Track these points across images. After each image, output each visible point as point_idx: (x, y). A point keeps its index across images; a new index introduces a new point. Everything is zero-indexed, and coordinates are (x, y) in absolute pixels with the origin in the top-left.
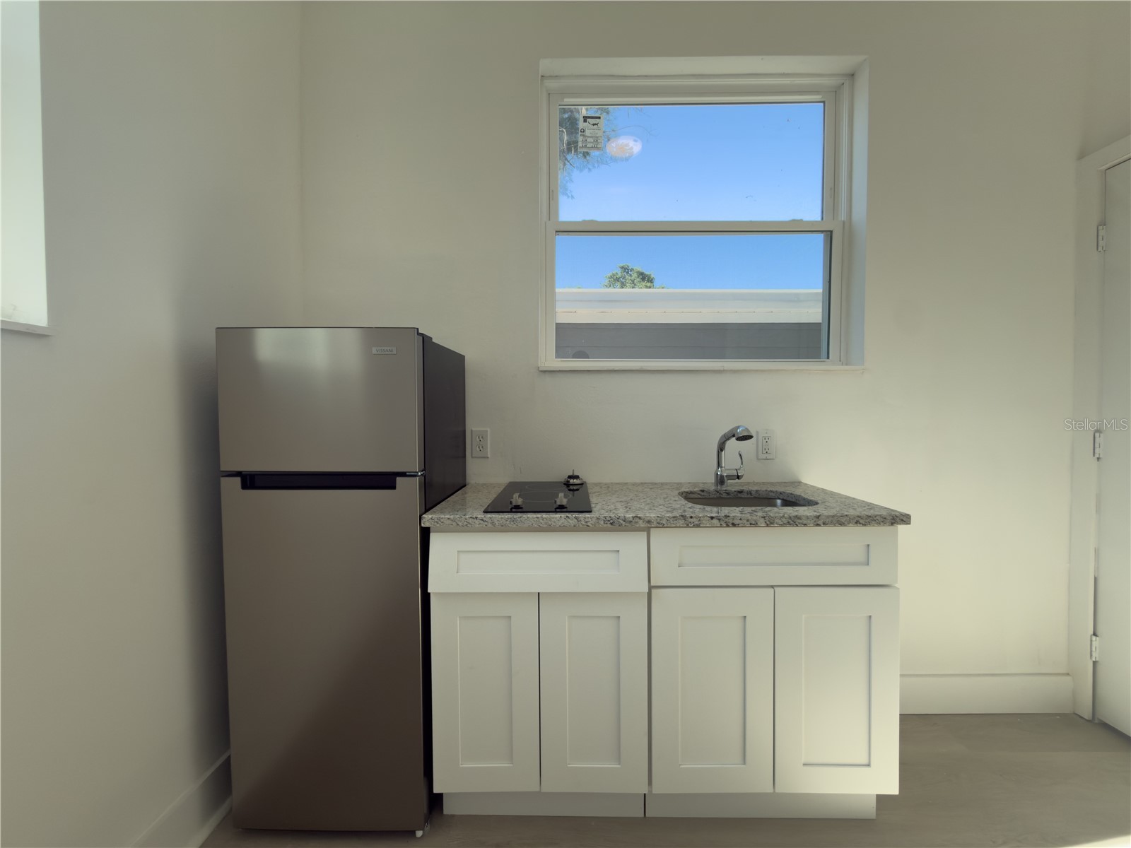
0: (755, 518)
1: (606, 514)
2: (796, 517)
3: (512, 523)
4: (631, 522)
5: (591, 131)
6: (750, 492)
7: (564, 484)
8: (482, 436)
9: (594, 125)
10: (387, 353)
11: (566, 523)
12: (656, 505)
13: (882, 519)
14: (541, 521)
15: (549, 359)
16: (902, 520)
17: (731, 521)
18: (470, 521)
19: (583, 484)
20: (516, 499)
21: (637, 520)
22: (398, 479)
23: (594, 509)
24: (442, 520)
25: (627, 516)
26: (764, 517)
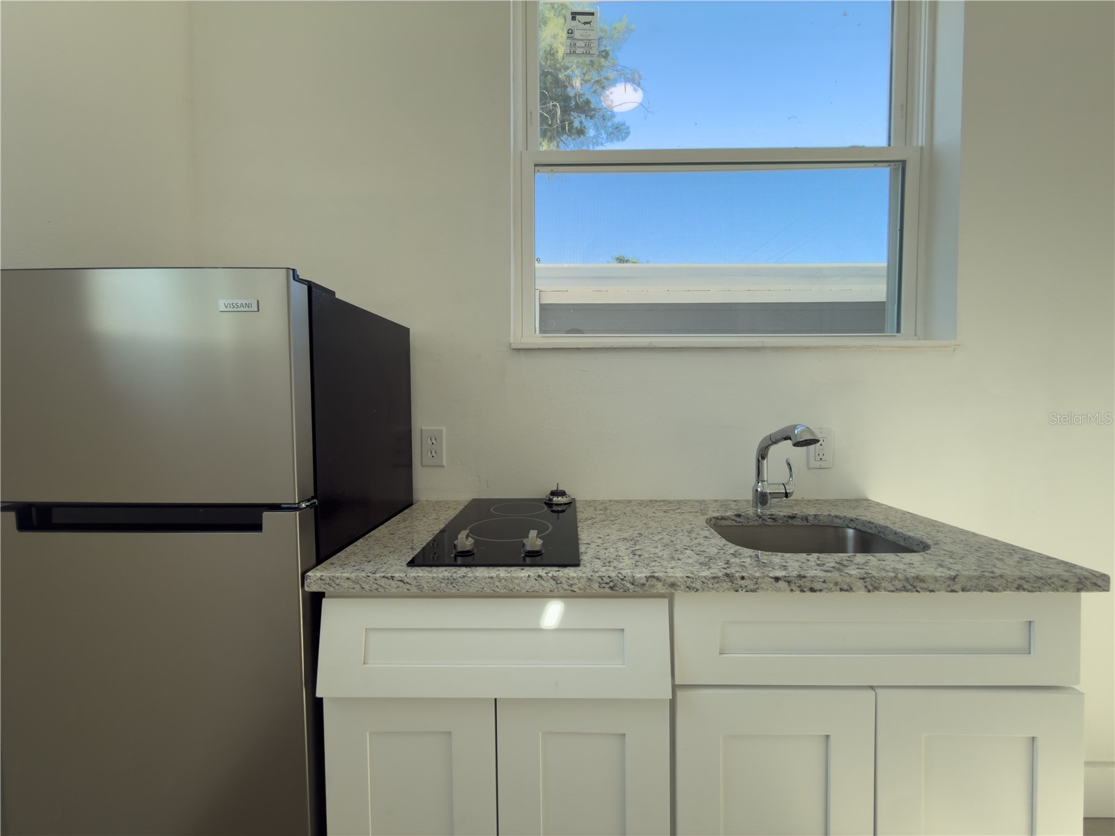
0: (848, 580)
1: (603, 571)
2: (917, 578)
3: (450, 587)
4: (644, 585)
5: (582, 32)
6: (806, 518)
7: (545, 503)
8: (435, 438)
9: (585, 23)
10: (242, 309)
11: (537, 587)
12: (678, 547)
13: (1061, 582)
14: (498, 584)
15: (528, 332)
16: (1096, 584)
17: (808, 584)
18: (383, 582)
19: (571, 503)
20: (465, 541)
21: (654, 582)
22: (267, 516)
23: (584, 558)
24: (337, 581)
25: (638, 576)
26: (864, 579)
